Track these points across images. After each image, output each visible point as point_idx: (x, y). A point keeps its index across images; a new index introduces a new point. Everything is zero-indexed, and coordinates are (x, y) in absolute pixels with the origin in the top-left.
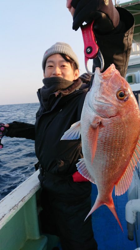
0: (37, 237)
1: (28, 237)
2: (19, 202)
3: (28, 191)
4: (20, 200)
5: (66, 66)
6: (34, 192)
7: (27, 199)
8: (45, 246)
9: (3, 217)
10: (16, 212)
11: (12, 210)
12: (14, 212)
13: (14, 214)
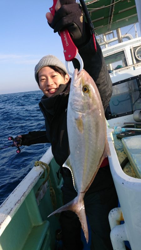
0: (41, 223)
1: (33, 225)
2: (21, 197)
3: (26, 188)
4: (21, 196)
5: (55, 76)
6: (31, 187)
7: (27, 194)
8: (48, 228)
9: (11, 210)
10: (21, 205)
11: (17, 204)
12: (18, 206)
13: (19, 207)
